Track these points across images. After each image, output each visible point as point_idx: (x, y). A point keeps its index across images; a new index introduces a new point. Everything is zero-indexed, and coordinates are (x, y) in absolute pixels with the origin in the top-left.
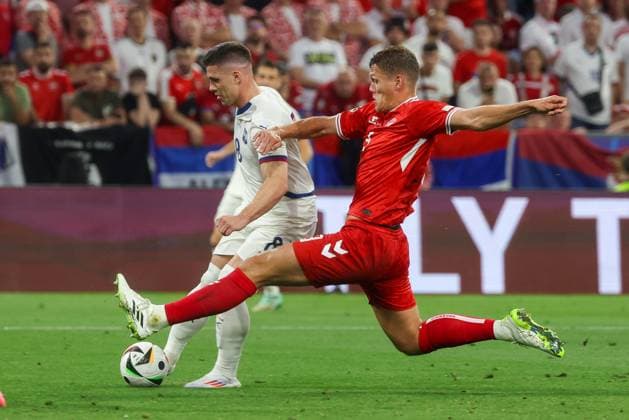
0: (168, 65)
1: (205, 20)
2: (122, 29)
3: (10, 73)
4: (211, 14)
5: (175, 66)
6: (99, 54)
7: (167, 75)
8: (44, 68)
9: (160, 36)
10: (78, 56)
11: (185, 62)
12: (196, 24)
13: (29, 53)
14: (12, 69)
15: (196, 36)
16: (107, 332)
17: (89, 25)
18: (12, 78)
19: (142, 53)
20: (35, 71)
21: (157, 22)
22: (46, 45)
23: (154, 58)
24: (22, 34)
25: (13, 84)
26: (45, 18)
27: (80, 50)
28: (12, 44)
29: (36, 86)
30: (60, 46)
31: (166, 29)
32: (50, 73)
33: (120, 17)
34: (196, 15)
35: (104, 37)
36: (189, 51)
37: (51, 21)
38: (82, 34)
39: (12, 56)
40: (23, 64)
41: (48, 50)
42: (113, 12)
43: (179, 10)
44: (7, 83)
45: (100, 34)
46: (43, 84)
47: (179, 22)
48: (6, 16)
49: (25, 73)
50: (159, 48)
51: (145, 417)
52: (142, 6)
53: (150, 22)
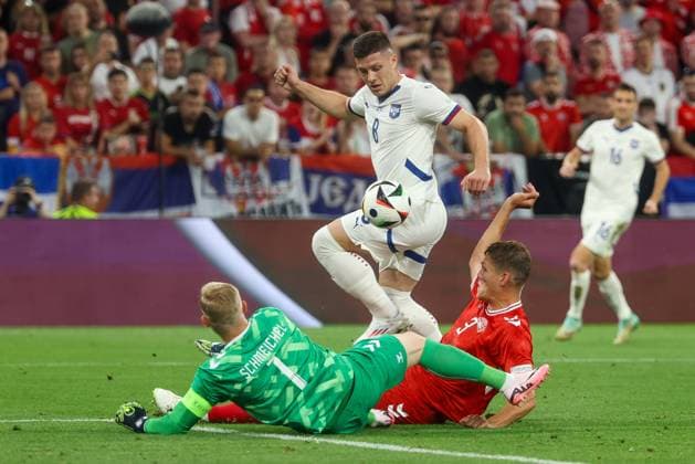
0: (677, 94)
2: (630, 59)
3: (519, 104)
5: (683, 95)
6: (611, 83)
7: (676, 104)
8: (552, 98)
9: (668, 65)
10: (590, 87)
13: (537, 84)
14: (521, 99)
16: (613, 365)
17: (601, 56)
18: (520, 109)
19: (649, 83)
20: (544, 102)
21: (666, 52)
22: (553, 74)
23: (662, 87)
24: (530, 65)
25: (520, 115)
26: (553, 48)
27: (591, 80)
28: (520, 75)
29: (545, 117)
30: (569, 77)
31: (675, 57)
32: (559, 104)
33: (629, 47)
35: (613, 68)
37: (560, 52)
38: (594, 65)
39: (520, 87)
40: (531, 95)
41: (556, 79)
42: (622, 41)
43: (688, 39)
44: (516, 114)
45: (610, 64)
46: (552, 115)
47: (688, 51)
48: (515, 47)
49: (534, 104)
50: (667, 77)
51: (650, 450)
52: (649, 36)
53: (657, 51)
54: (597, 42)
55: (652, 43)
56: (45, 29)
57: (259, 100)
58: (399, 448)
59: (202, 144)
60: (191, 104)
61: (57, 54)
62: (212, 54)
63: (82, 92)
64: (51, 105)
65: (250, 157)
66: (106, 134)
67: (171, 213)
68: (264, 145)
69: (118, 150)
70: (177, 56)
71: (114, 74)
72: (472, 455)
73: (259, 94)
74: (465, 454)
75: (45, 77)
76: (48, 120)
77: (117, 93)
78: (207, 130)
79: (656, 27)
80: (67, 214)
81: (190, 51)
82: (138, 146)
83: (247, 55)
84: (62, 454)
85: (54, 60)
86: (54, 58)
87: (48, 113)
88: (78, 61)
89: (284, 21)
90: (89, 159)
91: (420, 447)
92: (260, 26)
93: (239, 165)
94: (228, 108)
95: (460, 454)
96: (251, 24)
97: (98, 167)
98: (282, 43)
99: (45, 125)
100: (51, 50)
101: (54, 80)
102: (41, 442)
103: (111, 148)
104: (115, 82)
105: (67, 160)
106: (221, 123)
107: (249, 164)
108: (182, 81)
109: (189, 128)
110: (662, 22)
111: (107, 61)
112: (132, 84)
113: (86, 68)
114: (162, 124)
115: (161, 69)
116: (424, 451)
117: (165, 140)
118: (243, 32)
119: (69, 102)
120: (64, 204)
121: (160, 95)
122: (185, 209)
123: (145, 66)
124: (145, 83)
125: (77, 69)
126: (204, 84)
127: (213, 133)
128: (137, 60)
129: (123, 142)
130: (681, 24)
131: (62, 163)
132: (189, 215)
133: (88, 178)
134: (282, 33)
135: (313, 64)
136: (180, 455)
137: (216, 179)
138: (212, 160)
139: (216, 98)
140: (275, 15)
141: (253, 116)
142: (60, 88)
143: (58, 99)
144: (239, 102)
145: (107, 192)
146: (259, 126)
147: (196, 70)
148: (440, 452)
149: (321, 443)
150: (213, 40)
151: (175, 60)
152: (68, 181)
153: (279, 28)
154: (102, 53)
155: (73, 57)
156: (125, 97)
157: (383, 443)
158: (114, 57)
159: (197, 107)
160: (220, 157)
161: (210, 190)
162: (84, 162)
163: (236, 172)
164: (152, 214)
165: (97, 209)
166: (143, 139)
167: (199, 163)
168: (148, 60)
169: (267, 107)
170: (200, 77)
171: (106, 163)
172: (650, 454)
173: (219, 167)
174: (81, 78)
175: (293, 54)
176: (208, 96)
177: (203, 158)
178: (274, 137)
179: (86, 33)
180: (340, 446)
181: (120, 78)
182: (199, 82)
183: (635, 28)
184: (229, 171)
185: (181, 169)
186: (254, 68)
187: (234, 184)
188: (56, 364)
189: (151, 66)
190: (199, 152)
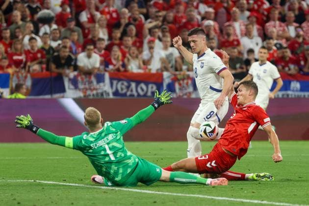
1: (278, 28)
2: (244, 32)
4: (281, 26)
6: (235, 43)
8: (212, 49)
9: (259, 35)
10: (227, 44)
11: (270, 45)
12: (274, 30)
15: (275, 35)
17: (231, 32)
19: (252, 42)
21: (258, 30)
22: (212, 39)
23: (257, 44)
26: (212, 28)
27: (228, 41)
30: (219, 40)
31: (262, 32)
33: (243, 27)
34: (275, 27)
35: (237, 36)
36: (271, 41)
37: (215, 30)
38: (229, 35)
41: (213, 41)
42: (240, 25)
43: (267, 24)
45: (235, 34)
47: (268, 29)
50: (259, 40)
51: (253, 192)
52: (252, 23)
53: (255, 30)
54: (229, 26)
55: (253, 26)
56: (3, 21)
57: (92, 50)
58: (150, 192)
59: (68, 68)
60: (64, 52)
61: (8, 31)
62: (72, 31)
63: (19, 46)
64: (6, 52)
65: (88, 73)
66: (29, 64)
67: (56, 96)
68: (94, 68)
69: (34, 70)
70: (58, 32)
71: (31, 39)
72: (180, 194)
73: (92, 47)
74: (178, 194)
75: (4, 40)
76: (5, 58)
77: (32, 47)
78: (70, 62)
79: (254, 19)
80: (13, 96)
81: (63, 30)
82: (42, 69)
83: (86, 31)
84: (12, 195)
85: (7, 34)
86: (7, 33)
87: (5, 55)
88: (17, 34)
89: (102, 17)
90: (22, 74)
91: (159, 191)
92: (92, 19)
93: (83, 76)
94: (79, 53)
95: (175, 194)
96: (88, 18)
97: (26, 77)
98: (101, 26)
99: (4, 60)
100: (6, 29)
101: (7, 42)
102: (3, 190)
103: (31, 69)
104: (32, 43)
105: (13, 75)
106: (76, 59)
107: (88, 76)
108: (60, 42)
109: (63, 62)
110: (257, 18)
111: (29, 34)
112: (39, 43)
113: (21, 37)
114: (51, 60)
115: (51, 37)
116: (161, 193)
117: (53, 66)
118: (85, 22)
119: (13, 50)
120: (12, 93)
121: (51, 48)
122: (62, 95)
123: (45, 36)
124: (45, 43)
125: (17, 37)
126: (69, 43)
127: (73, 63)
128: (41, 34)
129: (36, 67)
130: (265, 18)
131: (11, 76)
132: (63, 97)
133: (21, 82)
134: (101, 22)
135: (113, 35)
136: (60, 195)
137: (74, 82)
138: (72, 74)
139: (74, 49)
140: (98, 15)
141: (89, 56)
142: (10, 45)
143: (9, 49)
144: (83, 50)
145: (30, 88)
146: (91, 60)
147: (66, 38)
148: (167, 193)
149: (118, 190)
150: (72, 24)
151: (57, 33)
152: (13, 83)
153: (100, 20)
154: (27, 31)
155: (15, 32)
156: (36, 49)
157: (144, 190)
158: (32, 32)
159: (66, 53)
160: (76, 73)
161: (72, 87)
162: (20, 75)
163: (82, 79)
164: (48, 97)
165: (26, 94)
166: (44, 66)
167: (67, 76)
168: (46, 33)
169: (95, 52)
170: (67, 40)
171: (29, 75)
172: (253, 194)
173: (76, 77)
174: (19, 41)
175: (105, 31)
176: (71, 48)
177: (69, 74)
178: (98, 65)
179: (20, 23)
180: (126, 191)
181: (34, 41)
182: (67, 43)
183: (246, 20)
184: (79, 79)
185: (59, 78)
186: (90, 37)
187: (82, 84)
188: (9, 158)
189: (47, 36)
190: (67, 71)
